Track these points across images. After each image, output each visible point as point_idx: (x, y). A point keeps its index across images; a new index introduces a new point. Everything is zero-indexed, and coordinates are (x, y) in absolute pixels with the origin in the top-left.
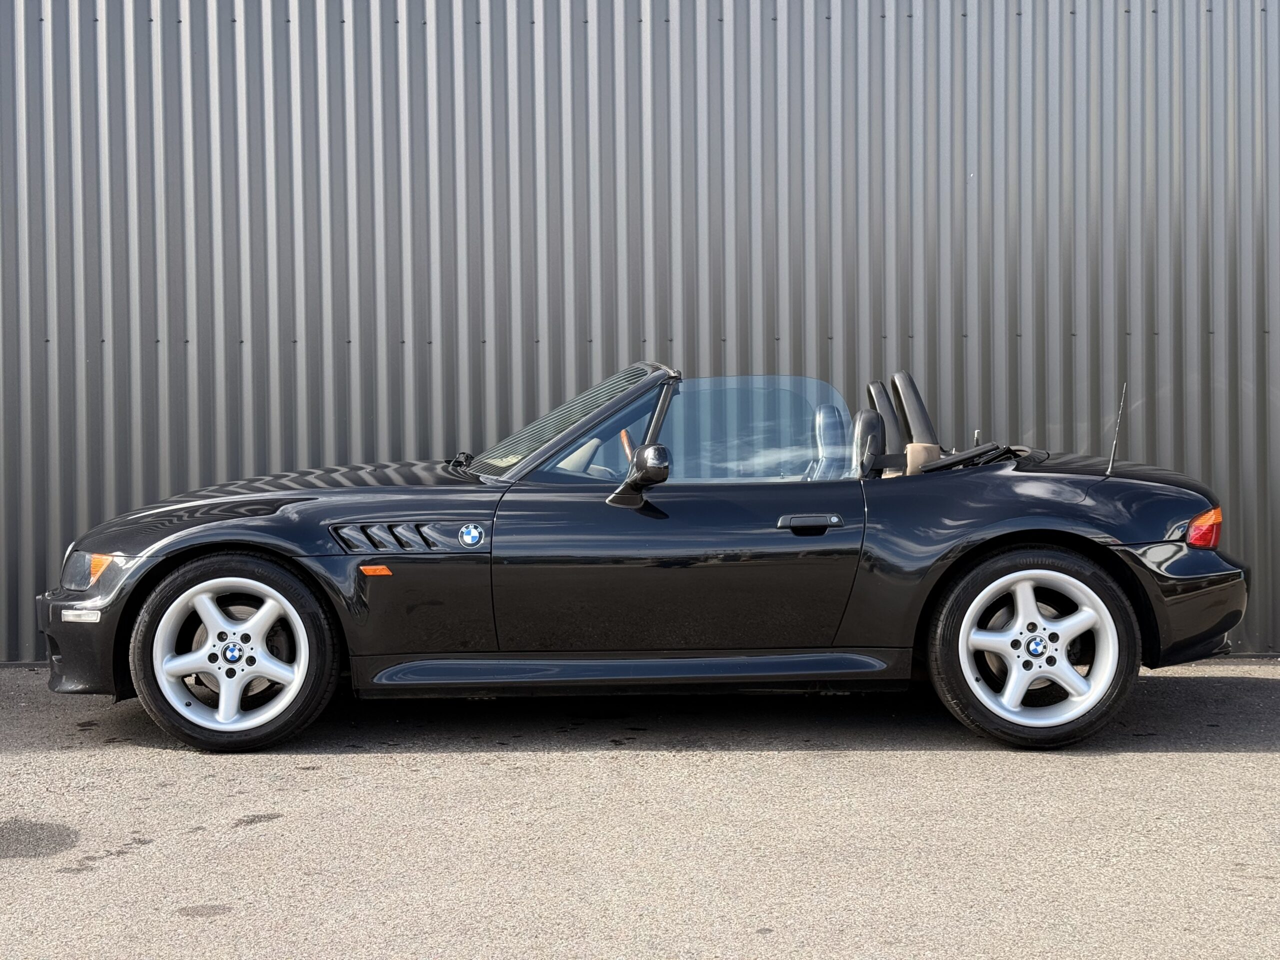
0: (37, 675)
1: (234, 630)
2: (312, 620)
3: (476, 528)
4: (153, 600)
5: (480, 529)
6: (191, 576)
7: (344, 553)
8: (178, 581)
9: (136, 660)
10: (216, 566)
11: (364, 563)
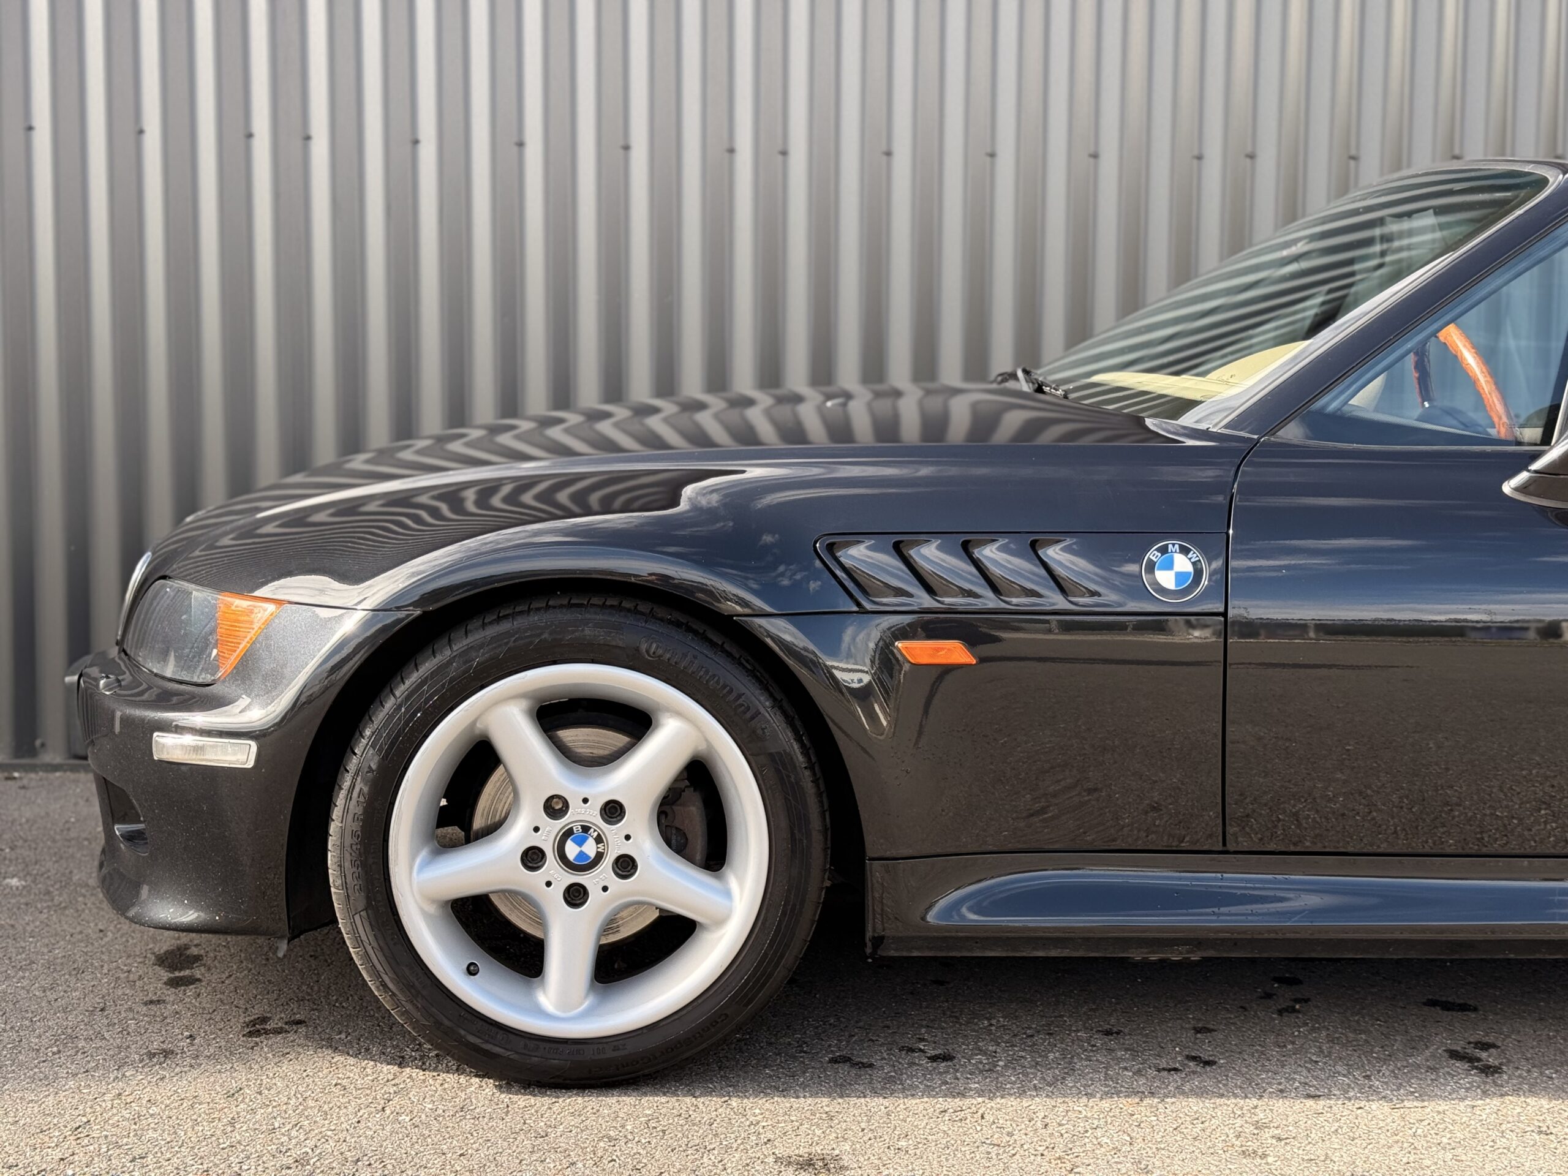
0: (22, 792)
1: (586, 792)
2: (778, 771)
3: (1184, 551)
4: (391, 717)
5: (1195, 555)
6: (483, 659)
7: (855, 609)
8: (453, 671)
9: (347, 864)
10: (545, 636)
11: (904, 633)
